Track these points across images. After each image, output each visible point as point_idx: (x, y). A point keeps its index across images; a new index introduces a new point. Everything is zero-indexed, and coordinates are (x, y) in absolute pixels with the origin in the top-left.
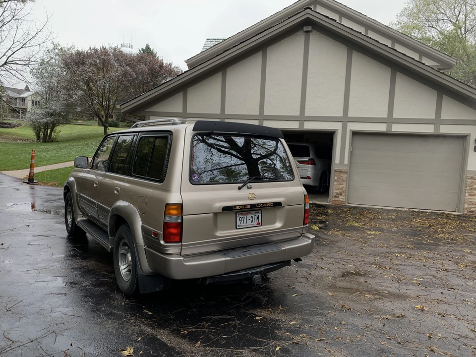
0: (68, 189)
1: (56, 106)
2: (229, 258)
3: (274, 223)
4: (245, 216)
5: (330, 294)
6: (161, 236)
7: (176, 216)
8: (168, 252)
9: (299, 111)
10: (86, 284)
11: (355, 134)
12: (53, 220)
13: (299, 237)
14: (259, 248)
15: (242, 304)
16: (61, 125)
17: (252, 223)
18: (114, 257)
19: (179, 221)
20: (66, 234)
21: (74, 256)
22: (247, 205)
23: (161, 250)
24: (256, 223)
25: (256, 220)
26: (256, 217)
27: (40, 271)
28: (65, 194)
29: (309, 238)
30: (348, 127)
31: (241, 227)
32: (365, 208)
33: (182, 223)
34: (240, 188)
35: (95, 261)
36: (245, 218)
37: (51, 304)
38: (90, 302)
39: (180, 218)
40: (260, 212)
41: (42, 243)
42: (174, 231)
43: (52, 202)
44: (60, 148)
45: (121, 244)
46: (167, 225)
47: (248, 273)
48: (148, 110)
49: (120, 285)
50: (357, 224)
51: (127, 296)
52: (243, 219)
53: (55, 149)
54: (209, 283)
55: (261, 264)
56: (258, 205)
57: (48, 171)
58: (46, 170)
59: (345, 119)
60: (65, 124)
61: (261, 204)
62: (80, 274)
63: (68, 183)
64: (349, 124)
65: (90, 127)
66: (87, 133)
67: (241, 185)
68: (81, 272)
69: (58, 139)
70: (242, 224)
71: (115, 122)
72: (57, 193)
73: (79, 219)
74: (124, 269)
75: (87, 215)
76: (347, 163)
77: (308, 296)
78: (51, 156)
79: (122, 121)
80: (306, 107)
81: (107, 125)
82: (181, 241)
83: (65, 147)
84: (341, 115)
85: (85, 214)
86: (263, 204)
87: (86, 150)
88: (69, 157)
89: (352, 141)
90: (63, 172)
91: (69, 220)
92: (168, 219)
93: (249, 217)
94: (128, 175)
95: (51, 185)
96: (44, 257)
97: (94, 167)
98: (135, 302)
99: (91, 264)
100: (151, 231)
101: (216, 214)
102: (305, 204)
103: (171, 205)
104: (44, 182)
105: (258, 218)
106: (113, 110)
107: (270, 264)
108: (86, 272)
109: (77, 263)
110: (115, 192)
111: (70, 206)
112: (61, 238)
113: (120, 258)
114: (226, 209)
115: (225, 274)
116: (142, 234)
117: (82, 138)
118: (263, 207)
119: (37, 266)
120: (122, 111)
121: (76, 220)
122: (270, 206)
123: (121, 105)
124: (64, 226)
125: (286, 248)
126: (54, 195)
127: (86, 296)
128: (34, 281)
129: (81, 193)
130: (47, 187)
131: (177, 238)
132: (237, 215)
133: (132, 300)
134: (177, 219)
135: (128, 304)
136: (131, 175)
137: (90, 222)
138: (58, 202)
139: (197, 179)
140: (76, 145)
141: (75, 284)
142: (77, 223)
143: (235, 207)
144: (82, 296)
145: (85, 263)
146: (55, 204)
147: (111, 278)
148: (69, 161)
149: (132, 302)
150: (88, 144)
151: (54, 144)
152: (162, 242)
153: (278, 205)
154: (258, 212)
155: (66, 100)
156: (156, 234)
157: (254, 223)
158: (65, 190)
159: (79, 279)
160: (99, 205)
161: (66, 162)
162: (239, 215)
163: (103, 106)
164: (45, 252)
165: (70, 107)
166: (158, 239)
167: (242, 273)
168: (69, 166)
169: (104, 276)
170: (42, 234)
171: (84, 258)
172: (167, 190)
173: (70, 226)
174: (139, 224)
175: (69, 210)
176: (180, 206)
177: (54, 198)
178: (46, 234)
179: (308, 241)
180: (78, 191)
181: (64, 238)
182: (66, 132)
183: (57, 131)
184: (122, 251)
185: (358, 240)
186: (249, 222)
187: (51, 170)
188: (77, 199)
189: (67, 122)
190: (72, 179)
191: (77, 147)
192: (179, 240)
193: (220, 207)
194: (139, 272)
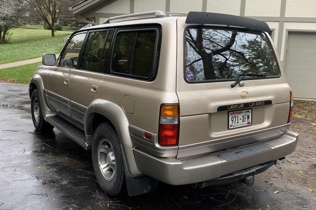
0: (34, 86)
1: (7, 11)
2: (225, 161)
3: (262, 122)
4: (237, 116)
5: (311, 190)
6: (156, 139)
7: (171, 118)
8: (164, 156)
9: (240, 11)
10: (65, 182)
11: (291, 33)
12: (19, 115)
13: (282, 135)
14: (250, 149)
15: (228, 204)
16: (14, 28)
17: (243, 123)
18: (93, 156)
19: (176, 123)
20: (33, 129)
21: (45, 152)
22: (241, 104)
23: (156, 153)
24: (246, 122)
25: (246, 119)
26: (246, 117)
27: (16, 168)
28: (31, 91)
29: (294, 136)
30: (284, 27)
31: (232, 127)
32: (299, 101)
33: (178, 126)
34: (232, 86)
35: (68, 156)
36: (237, 117)
37: (34, 206)
38: (74, 203)
39: (177, 119)
40: (250, 111)
41: (13, 138)
42: (169, 133)
43: (14, 97)
44: (14, 48)
45: (101, 143)
46: (162, 127)
47: (242, 175)
48: (98, 12)
49: (102, 184)
50: (299, 116)
51: (110, 196)
52: (234, 118)
53: (10, 49)
54: (204, 187)
55: (253, 165)
56: (251, 103)
57: (5, 69)
58: (5, 68)
59: (282, 20)
60: (16, 27)
61: (253, 103)
62: (56, 172)
63: (33, 80)
64: (285, 24)
65: (37, 30)
66: (36, 35)
67: (233, 82)
68: (57, 169)
69: (11, 41)
70: (234, 124)
71: (59, 26)
72: (18, 89)
73: (47, 115)
74: (104, 168)
75: (55, 111)
76: (282, 60)
77: (290, 193)
78: (6, 55)
79: (65, 25)
80: (246, 8)
81: (54, 28)
82: (177, 144)
83: (18, 48)
84: (278, 15)
85: (53, 110)
86: (256, 103)
87: (37, 50)
88: (23, 56)
89: (288, 40)
90: (20, 70)
91: (36, 116)
92: (164, 121)
93: (240, 116)
94: (105, 72)
95: (10, 81)
96: (17, 154)
97: (61, 64)
98: (120, 203)
99: (64, 160)
100: (143, 133)
101: (210, 114)
102: (290, 102)
103: (167, 106)
104: (4, 79)
105: (248, 117)
106: (59, 14)
107: (261, 165)
108: (62, 170)
109: (51, 159)
110: (92, 90)
111: (37, 101)
112: (30, 132)
113: (99, 157)
114: (221, 109)
115: (221, 177)
116: (130, 135)
117: (32, 40)
118: (256, 106)
119: (12, 163)
120: (74, 13)
121: (45, 116)
122: (262, 105)
123: (73, 8)
124: (31, 121)
125: (276, 147)
126: (15, 91)
127: (68, 197)
128: (12, 179)
129: (49, 90)
130: (7, 84)
131: (174, 141)
132: (230, 115)
133: (116, 200)
134: (173, 120)
135: (113, 205)
136: (109, 73)
137: (59, 117)
138: (20, 97)
139: (192, 77)
140: (28, 46)
141: (54, 183)
142: (45, 119)
143: (230, 106)
144: (64, 197)
145: (58, 159)
146: (18, 99)
147: (88, 176)
148: (24, 60)
149: (116, 203)
150: (38, 45)
151: (8, 45)
152: (157, 145)
153: (268, 103)
154: (248, 111)
155: (17, 5)
156: (149, 136)
157: (245, 123)
158: (30, 87)
159: (56, 177)
160: (72, 103)
161: (21, 60)
162: (231, 114)
163: (50, 11)
164: (17, 147)
165: (20, 11)
166: (153, 142)
167: (237, 175)
168: (24, 64)
169: (80, 173)
170: (10, 130)
171: (55, 154)
172: (161, 88)
173: (37, 121)
174: (125, 124)
175: (35, 106)
176: (176, 107)
177: (15, 93)
178: (15, 128)
179: (293, 139)
180: (45, 88)
181: (32, 133)
182: (17, 35)
183: (10, 33)
184: (101, 150)
185: (308, 132)
186: (240, 122)
187: (9, 68)
188: (45, 97)
189: (18, 26)
190: (37, 76)
191: (29, 47)
192: (175, 143)
193: (216, 107)
194: (127, 174)
